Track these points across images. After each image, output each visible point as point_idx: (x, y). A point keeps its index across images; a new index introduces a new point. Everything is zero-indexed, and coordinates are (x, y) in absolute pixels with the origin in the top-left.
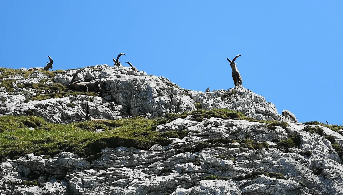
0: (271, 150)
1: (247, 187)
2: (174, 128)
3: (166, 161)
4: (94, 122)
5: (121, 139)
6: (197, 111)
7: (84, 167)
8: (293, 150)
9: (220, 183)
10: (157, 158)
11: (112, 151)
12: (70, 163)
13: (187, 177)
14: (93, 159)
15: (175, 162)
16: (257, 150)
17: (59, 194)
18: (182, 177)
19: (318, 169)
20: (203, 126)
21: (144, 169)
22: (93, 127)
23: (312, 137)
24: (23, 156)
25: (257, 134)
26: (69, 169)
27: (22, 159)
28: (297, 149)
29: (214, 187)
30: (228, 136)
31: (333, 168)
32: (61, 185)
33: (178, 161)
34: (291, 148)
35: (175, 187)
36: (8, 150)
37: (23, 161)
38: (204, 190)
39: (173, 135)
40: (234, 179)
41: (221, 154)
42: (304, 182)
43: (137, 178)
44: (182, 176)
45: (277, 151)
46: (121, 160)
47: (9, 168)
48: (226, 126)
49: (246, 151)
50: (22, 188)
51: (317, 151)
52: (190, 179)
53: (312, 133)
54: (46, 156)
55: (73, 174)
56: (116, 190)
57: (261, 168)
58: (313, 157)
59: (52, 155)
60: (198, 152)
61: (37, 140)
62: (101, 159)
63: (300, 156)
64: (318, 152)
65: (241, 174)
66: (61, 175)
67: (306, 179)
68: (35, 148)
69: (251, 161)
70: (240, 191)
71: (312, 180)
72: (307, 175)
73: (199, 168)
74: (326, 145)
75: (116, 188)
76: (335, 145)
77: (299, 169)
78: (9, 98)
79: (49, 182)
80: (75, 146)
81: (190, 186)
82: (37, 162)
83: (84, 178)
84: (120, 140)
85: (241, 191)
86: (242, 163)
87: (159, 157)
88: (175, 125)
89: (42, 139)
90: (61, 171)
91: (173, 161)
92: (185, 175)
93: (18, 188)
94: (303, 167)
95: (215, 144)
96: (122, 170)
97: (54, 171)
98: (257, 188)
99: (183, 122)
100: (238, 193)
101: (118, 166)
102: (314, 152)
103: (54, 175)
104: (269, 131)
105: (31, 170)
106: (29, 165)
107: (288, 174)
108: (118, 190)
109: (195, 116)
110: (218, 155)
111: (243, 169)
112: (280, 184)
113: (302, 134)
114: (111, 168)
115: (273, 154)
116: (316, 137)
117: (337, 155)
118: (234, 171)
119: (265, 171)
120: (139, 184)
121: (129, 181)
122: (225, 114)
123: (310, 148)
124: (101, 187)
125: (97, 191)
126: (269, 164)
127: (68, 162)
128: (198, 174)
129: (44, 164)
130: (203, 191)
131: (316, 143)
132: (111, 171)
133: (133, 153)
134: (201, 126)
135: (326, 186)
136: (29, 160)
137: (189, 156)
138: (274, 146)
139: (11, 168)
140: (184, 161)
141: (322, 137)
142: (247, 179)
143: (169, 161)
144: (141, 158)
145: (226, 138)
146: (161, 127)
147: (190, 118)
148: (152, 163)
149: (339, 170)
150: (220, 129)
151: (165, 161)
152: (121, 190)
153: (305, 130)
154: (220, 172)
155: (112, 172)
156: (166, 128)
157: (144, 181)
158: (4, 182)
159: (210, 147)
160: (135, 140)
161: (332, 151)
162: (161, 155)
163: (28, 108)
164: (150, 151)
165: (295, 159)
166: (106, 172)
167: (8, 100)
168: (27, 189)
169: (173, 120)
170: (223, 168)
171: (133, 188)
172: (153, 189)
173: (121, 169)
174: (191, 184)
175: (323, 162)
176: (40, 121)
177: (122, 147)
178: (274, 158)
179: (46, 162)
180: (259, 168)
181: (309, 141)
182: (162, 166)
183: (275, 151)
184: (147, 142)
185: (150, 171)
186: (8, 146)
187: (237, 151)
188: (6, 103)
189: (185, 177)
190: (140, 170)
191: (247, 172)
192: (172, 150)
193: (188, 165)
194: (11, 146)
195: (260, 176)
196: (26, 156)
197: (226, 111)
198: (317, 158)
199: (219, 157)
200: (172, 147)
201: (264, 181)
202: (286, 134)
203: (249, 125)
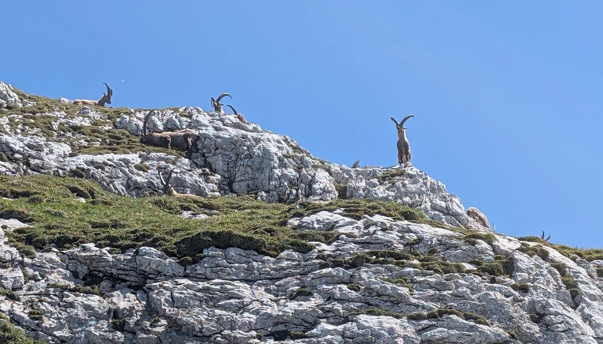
0: (469, 277)
1: (429, 333)
2: (316, 226)
3: (304, 279)
4: (179, 199)
5: (236, 236)
6: (353, 203)
7: (174, 274)
8: (501, 280)
9: (389, 322)
10: (290, 271)
11: (220, 253)
12: (154, 266)
13: (337, 308)
14: (190, 263)
15: (318, 282)
16: (448, 275)
17: (134, 312)
18: (330, 306)
19: (538, 314)
20: (363, 227)
21: (269, 287)
22: (178, 207)
23: (532, 263)
24: (78, 246)
25: (448, 249)
26: (150, 274)
27: (75, 250)
28: (507, 279)
29: (379, 328)
30: (401, 247)
31: (562, 315)
32: (137, 299)
33: (324, 281)
34: (499, 277)
35: (316, 321)
36: (54, 234)
37: (78, 253)
38: (363, 331)
39: (316, 238)
40: (411, 318)
41: (391, 275)
42: (516, 333)
43: (257, 300)
44: (328, 304)
45: (478, 279)
46: (233, 269)
47: (55, 262)
48: (398, 231)
49: (431, 275)
50: (77, 296)
51: (539, 285)
52: (341, 311)
53: (531, 256)
54: (114, 250)
55: (157, 284)
56: (224, 315)
57: (452, 304)
58: (532, 294)
59: (124, 249)
60: (354, 269)
61: (99, 221)
62: (202, 264)
63: (512, 291)
64: (540, 287)
65: (420, 311)
66: (137, 282)
67: (520, 327)
68: (96, 235)
69: (437, 292)
70: (418, 337)
71: (528, 331)
72: (522, 321)
73: (356, 295)
74: (552, 276)
75: (224, 312)
76: (566, 279)
77: (510, 312)
78: (47, 147)
79: (118, 292)
80: (162, 239)
81: (341, 321)
82: (100, 258)
83: (175, 291)
84: (234, 237)
85: (420, 338)
86: (423, 293)
87: (293, 271)
88: (319, 222)
89: (107, 220)
90: (138, 276)
91: (316, 279)
92: (334, 304)
93: (70, 296)
94: (516, 308)
95: (382, 259)
96: (234, 285)
97: (127, 275)
98: (445, 335)
99: (331, 218)
100: (414, 340)
101: (228, 277)
102: (534, 286)
103: (125, 281)
104: (467, 247)
105: (89, 269)
106: (88, 261)
107: (493, 318)
108: (228, 316)
109: (351, 211)
110: (386, 277)
111: (425, 303)
112: (480, 332)
113: (518, 256)
114: (216, 281)
115: (471, 283)
116: (538, 263)
117: (568, 295)
118: (411, 304)
119: (458, 309)
120: (260, 311)
121: (245, 303)
122: (396, 211)
123: (529, 280)
124: (200, 309)
125: (195, 314)
126: (465, 299)
127: (149, 264)
128: (354, 303)
129: (110, 262)
130: (360, 332)
131: (539, 272)
132: (216, 284)
133: (253, 259)
134: (360, 227)
135: (549, 341)
136: (88, 254)
137: (341, 274)
138: (473, 271)
139: (58, 262)
140: (333, 281)
141: (548, 264)
142: (430, 319)
143: (309, 279)
144: (265, 268)
145: (398, 251)
146: (295, 222)
147: (341, 212)
148: (282, 278)
149: (570, 318)
150: (390, 235)
151: (302, 278)
152: (232, 316)
153: (521, 250)
154: (389, 304)
155: (218, 287)
156: (305, 224)
157: (268, 307)
158: (48, 284)
159: (375, 263)
160: (257, 240)
161: (560, 287)
162: (296, 267)
163: (76, 165)
164: (280, 260)
165: (505, 295)
166: (208, 285)
167: (46, 150)
168: (84, 299)
169: (314, 213)
170: (393, 298)
171: (252, 316)
172: (282, 321)
173: (232, 282)
174: (342, 318)
175: (548, 303)
176: (95, 188)
177: (237, 249)
178: (473, 291)
179: (114, 259)
180: (449, 304)
181: (527, 268)
182: (298, 285)
183: (474, 279)
184: (275, 244)
185: (278, 291)
186: (53, 228)
187: (417, 274)
188: (43, 154)
189: (333, 307)
190: (263, 288)
191: (431, 309)
192: (313, 261)
193: (340, 288)
194: (57, 227)
195: (451, 316)
196: (83, 247)
197: (398, 208)
198: (538, 296)
199: (388, 280)
200: (314, 257)
201: (456, 325)
202: (492, 253)
203: (436, 233)
